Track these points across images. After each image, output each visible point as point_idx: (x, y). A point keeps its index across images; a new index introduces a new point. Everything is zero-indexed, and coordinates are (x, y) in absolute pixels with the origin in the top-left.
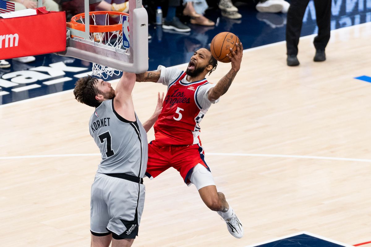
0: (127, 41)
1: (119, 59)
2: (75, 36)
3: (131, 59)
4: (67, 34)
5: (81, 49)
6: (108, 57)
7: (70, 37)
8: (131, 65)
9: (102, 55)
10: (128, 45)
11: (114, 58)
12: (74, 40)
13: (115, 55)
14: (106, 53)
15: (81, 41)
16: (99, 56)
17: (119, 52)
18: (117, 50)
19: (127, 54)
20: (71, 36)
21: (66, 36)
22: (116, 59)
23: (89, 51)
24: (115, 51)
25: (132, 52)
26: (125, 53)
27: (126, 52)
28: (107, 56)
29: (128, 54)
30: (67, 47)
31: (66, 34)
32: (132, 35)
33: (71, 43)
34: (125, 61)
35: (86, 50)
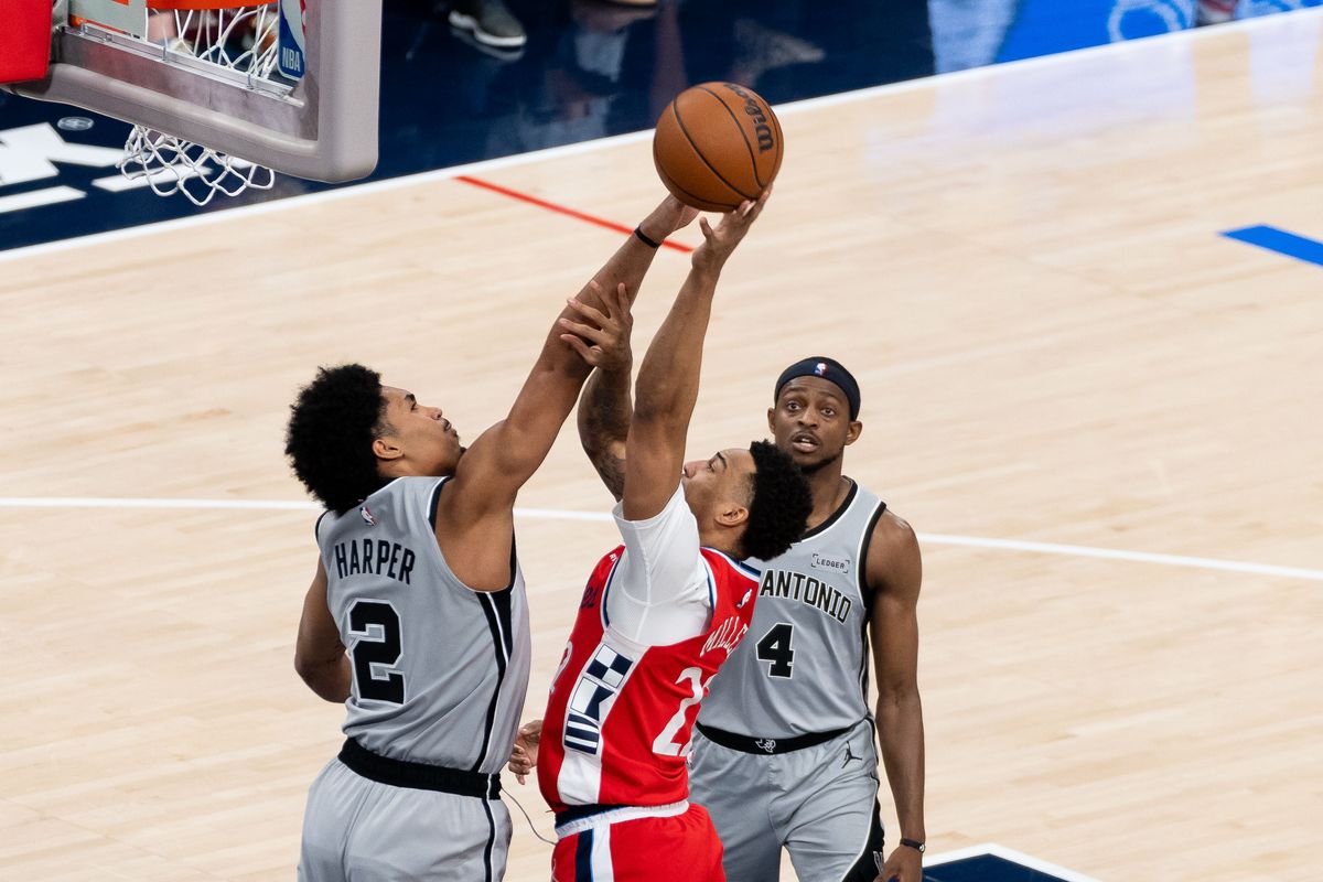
0: (295, 47)
1: (261, 123)
2: (89, 22)
3: (309, 124)
4: (54, 9)
5: (112, 74)
6: (215, 109)
7: (65, 24)
8: (308, 146)
9: (192, 101)
10: (297, 66)
11: (242, 117)
12: (82, 35)
13: (246, 103)
14: (210, 95)
15: (110, 40)
16: (180, 107)
17: (260, 92)
18: (254, 85)
19: (293, 101)
20: (71, 19)
21: (51, 20)
22: (250, 121)
23: (143, 83)
24: (244, 87)
25: (312, 94)
26: (287, 97)
27: (291, 95)
28: (212, 105)
29: (300, 103)
30: (53, 62)
31: (51, 10)
32: (318, 25)
33: (69, 49)
34: (284, 131)
35: (130, 80)
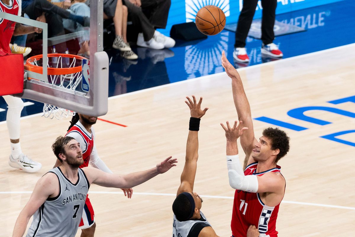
0: (86, 83)
1: (78, 102)
2: (32, 79)
3: (91, 102)
4: (24, 76)
5: (39, 91)
6: (66, 99)
7: (26, 79)
8: (91, 108)
9: (60, 98)
10: (87, 88)
11: (73, 101)
12: (31, 82)
13: (74, 98)
14: (65, 96)
15: (38, 83)
16: (57, 99)
17: (78, 95)
18: (76, 93)
19: (86, 97)
20: (28, 78)
21: (23, 78)
22: (75, 102)
23: (47, 93)
24: (74, 94)
25: (92, 95)
26: (85, 96)
27: (86, 95)
28: (65, 98)
29: (88, 97)
30: (24, 89)
32: (93, 78)
33: (28, 86)
34: (84, 104)
35: (44, 92)
